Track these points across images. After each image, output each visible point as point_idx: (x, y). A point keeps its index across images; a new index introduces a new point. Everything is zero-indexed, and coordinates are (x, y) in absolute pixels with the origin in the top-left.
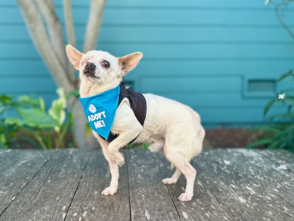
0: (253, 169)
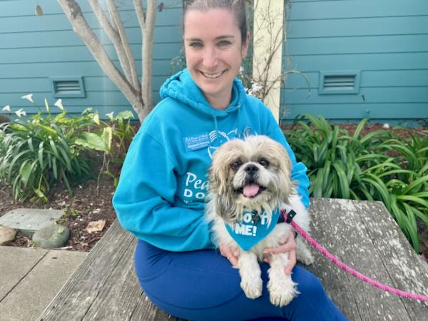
0: (338, 227)
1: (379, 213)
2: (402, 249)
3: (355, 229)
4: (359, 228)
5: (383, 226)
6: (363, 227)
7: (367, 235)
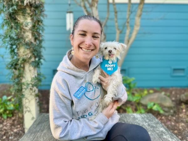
1: (151, 118)
2: (166, 131)
3: (144, 125)
4: (145, 125)
5: (155, 123)
6: (147, 124)
7: (150, 127)
